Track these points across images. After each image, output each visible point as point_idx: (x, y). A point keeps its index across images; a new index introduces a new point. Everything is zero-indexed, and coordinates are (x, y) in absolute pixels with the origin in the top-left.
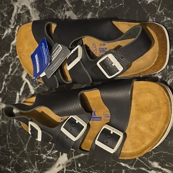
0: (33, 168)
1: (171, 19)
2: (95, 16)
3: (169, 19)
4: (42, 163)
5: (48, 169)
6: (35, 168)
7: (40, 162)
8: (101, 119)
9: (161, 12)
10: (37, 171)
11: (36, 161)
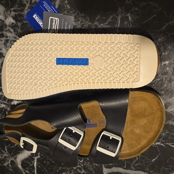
0: (3, 153)
1: (138, 9)
2: (64, 2)
3: (137, 9)
4: (13, 147)
5: (20, 152)
6: (6, 153)
7: (10, 146)
8: (96, 125)
9: (129, 2)
10: (7, 155)
11: (6, 146)
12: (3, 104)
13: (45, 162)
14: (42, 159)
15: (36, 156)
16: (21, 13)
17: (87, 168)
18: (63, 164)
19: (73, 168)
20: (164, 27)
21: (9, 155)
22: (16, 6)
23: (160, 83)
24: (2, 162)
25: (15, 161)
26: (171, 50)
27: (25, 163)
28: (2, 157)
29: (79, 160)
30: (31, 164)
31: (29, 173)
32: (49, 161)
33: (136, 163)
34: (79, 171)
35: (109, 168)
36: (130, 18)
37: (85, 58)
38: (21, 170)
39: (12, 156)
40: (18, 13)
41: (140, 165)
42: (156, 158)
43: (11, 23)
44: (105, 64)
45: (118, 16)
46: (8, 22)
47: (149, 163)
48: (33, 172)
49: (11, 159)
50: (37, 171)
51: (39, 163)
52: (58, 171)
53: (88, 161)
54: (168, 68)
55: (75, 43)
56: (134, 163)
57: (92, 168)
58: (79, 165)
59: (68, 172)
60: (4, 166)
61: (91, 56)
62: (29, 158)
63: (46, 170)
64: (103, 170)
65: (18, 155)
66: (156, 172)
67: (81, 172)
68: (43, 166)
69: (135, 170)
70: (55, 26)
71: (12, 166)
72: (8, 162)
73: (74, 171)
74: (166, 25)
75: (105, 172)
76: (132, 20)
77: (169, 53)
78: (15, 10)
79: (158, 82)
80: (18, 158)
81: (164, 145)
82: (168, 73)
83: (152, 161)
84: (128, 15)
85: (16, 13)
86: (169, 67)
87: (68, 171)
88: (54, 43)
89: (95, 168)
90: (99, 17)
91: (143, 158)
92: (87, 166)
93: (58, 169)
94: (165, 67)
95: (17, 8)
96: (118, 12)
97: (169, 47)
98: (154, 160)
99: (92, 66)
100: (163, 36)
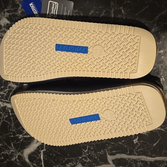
0: (10, 149)
1: (130, 2)
4: (19, 142)
5: (26, 146)
6: (12, 149)
7: (16, 142)
10: (14, 151)
11: (12, 142)
12: (5, 103)
13: (51, 154)
14: (48, 151)
15: (42, 150)
16: (15, 13)
17: (92, 157)
18: (68, 155)
19: (79, 157)
20: (157, 17)
21: (16, 151)
22: (9, 7)
23: (156, 71)
24: (10, 157)
25: (22, 155)
26: (165, 39)
27: (31, 157)
28: (9, 153)
29: (83, 150)
30: (38, 157)
31: (37, 166)
32: (55, 153)
33: (138, 148)
34: (84, 160)
35: (113, 155)
36: (123, 11)
37: (85, 46)
38: (29, 164)
39: (19, 151)
40: (11, 13)
41: (143, 150)
42: (157, 143)
43: (6, 24)
44: (104, 53)
45: (111, 9)
46: (3, 23)
47: (151, 148)
48: (40, 164)
49: (18, 154)
50: (44, 163)
51: (46, 156)
52: (64, 161)
53: (92, 150)
54: (163, 57)
55: (75, 30)
56: (136, 149)
57: (97, 156)
58: (84, 154)
59: (74, 162)
60: (12, 161)
61: (91, 45)
62: (36, 152)
63: (53, 162)
64: (107, 157)
65: (24, 150)
66: (158, 155)
67: (87, 161)
68: (49, 158)
69: (138, 155)
70: (54, 10)
71: (19, 160)
72: (15, 157)
73: (80, 161)
74: (159, 16)
75: (109, 159)
76: (125, 12)
77: (163, 43)
78: (9, 10)
79: (155, 71)
80: (24, 152)
81: (164, 129)
82: (164, 62)
83: (154, 145)
84: (121, 8)
85: (9, 14)
86: (164, 55)
87: (74, 160)
88: (54, 29)
89: (100, 156)
90: (93, 12)
91: (145, 144)
92: (92, 155)
93: (64, 160)
94: (160, 56)
95: (11, 9)
96: (110, 6)
97: (163, 37)
98: (155, 144)
99: (91, 54)
100: (157, 26)
